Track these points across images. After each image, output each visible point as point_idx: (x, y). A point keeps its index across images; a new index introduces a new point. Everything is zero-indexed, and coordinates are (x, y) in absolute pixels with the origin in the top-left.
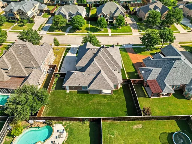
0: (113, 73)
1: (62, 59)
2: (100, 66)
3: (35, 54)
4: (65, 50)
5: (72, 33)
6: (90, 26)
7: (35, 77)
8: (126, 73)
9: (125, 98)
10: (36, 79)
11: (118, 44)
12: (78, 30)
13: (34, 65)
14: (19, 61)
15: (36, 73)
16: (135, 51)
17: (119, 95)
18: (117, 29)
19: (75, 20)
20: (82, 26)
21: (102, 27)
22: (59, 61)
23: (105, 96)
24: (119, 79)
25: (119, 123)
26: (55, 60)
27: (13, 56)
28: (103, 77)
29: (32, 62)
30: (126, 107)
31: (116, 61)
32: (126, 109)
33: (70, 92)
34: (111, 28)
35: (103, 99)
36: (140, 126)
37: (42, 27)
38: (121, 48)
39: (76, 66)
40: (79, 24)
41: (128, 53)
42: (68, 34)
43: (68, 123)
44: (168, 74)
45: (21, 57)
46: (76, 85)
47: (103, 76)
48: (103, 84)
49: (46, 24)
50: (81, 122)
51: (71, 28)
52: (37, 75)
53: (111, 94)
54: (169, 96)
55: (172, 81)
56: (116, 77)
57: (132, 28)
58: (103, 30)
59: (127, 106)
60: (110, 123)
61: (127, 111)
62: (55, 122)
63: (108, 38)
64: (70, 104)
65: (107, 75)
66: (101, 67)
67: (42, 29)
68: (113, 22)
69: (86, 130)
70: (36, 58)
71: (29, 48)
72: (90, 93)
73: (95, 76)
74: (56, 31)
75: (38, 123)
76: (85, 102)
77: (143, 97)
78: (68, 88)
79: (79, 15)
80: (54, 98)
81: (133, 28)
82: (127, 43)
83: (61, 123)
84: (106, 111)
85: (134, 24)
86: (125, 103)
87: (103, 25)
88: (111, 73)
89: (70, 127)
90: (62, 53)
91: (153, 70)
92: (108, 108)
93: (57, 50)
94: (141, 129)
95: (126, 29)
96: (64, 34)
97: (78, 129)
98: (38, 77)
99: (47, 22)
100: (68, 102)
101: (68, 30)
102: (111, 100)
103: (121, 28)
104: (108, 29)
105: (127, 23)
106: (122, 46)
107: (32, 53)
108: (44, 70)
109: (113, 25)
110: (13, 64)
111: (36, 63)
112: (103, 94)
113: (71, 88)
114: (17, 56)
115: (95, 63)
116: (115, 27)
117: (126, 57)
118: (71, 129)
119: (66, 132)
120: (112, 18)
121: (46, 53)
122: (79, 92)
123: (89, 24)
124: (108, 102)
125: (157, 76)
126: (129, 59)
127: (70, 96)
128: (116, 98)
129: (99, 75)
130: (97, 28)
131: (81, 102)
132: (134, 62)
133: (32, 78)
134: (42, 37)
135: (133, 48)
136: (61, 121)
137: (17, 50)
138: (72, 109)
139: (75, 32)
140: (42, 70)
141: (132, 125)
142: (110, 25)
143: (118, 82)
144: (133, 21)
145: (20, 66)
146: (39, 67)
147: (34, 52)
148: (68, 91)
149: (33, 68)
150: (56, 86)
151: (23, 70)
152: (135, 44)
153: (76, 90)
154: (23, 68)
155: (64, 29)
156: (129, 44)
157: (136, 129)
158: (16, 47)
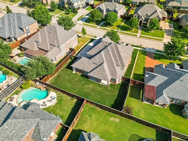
0: (115, 68)
1: (83, 47)
2: (105, 58)
3: (60, 36)
4: (90, 40)
5: (103, 28)
6: (123, 24)
7: (53, 53)
8: (132, 73)
9: (118, 93)
10: (53, 55)
11: (141, 45)
12: (110, 25)
13: (56, 43)
14: (47, 38)
15: (56, 51)
16: (154, 56)
17: (114, 89)
18: (148, 32)
19: (108, 16)
20: (113, 23)
21: (132, 27)
22: (80, 48)
23: (101, 86)
24: (118, 75)
25: (101, 110)
26: (78, 46)
27: (45, 33)
28: (103, 68)
29: (55, 41)
30: (114, 101)
31: (121, 58)
32: (114, 102)
33: (75, 73)
34: (142, 30)
35: (98, 87)
36: (117, 120)
37: (82, 18)
38: (142, 50)
39: (87, 53)
40: (111, 20)
41: (147, 56)
42: (99, 28)
43: (61, 94)
44: (170, 85)
45: (50, 35)
46: (81, 68)
47: (105, 67)
48: (102, 74)
49: (86, 15)
50: (71, 98)
51: (105, 23)
52: (56, 52)
53: (107, 85)
54: (164, 107)
55: (173, 93)
56: (116, 72)
57: (165, 34)
58: (133, 30)
59: (116, 100)
60: (92, 107)
61: (113, 104)
62: (53, 90)
63: (135, 38)
64: (70, 82)
65: (109, 67)
66: (106, 60)
67: (81, 19)
68: (146, 24)
69: (71, 104)
70: (59, 39)
71: (57, 30)
72: (90, 79)
73: (98, 65)
74: (91, 23)
75: (41, 86)
76: (83, 84)
77: (136, 99)
78: (74, 69)
79: (115, 12)
80: (62, 73)
81: (167, 34)
82: (152, 47)
83: (57, 93)
84: (95, 98)
85: (169, 31)
86: (116, 97)
87: (133, 25)
88: (112, 67)
89: (61, 97)
90: (86, 42)
91: (157, 77)
92: (98, 96)
93: (83, 38)
94: (116, 123)
95: (158, 34)
96: (97, 27)
97: (65, 101)
98: (56, 54)
99: (88, 14)
100: (70, 80)
101: (102, 24)
102: (104, 91)
103: (153, 32)
104: (139, 30)
105: (162, 28)
106: (144, 49)
107: (58, 34)
108: (63, 50)
109: (146, 27)
110: (43, 39)
111: (58, 43)
112: (100, 83)
113: (77, 70)
114: (48, 34)
115: (102, 54)
116: (147, 29)
117: (142, 59)
118: (61, 99)
119: (57, 100)
120: (146, 20)
121: (69, 37)
122: (82, 75)
123: (123, 23)
124: (101, 92)
125: (159, 83)
126: (143, 62)
127: (73, 76)
128: (110, 91)
129: (101, 66)
130: (128, 28)
131: (79, 83)
132: (147, 66)
133: (51, 53)
134: (75, 25)
135: (155, 54)
136: (57, 91)
137: (48, 30)
138: (70, 86)
139: (106, 26)
140: (62, 50)
141: (111, 117)
142: (143, 27)
143: (116, 77)
144: (170, 28)
145: (47, 42)
146: (59, 46)
147: (60, 34)
148: (74, 72)
149: (55, 46)
150: (67, 66)
151: (47, 46)
152: (160, 50)
153: (80, 73)
154: (48, 44)
155: (98, 23)
156: (154, 49)
157: (113, 121)
158: (49, 28)
